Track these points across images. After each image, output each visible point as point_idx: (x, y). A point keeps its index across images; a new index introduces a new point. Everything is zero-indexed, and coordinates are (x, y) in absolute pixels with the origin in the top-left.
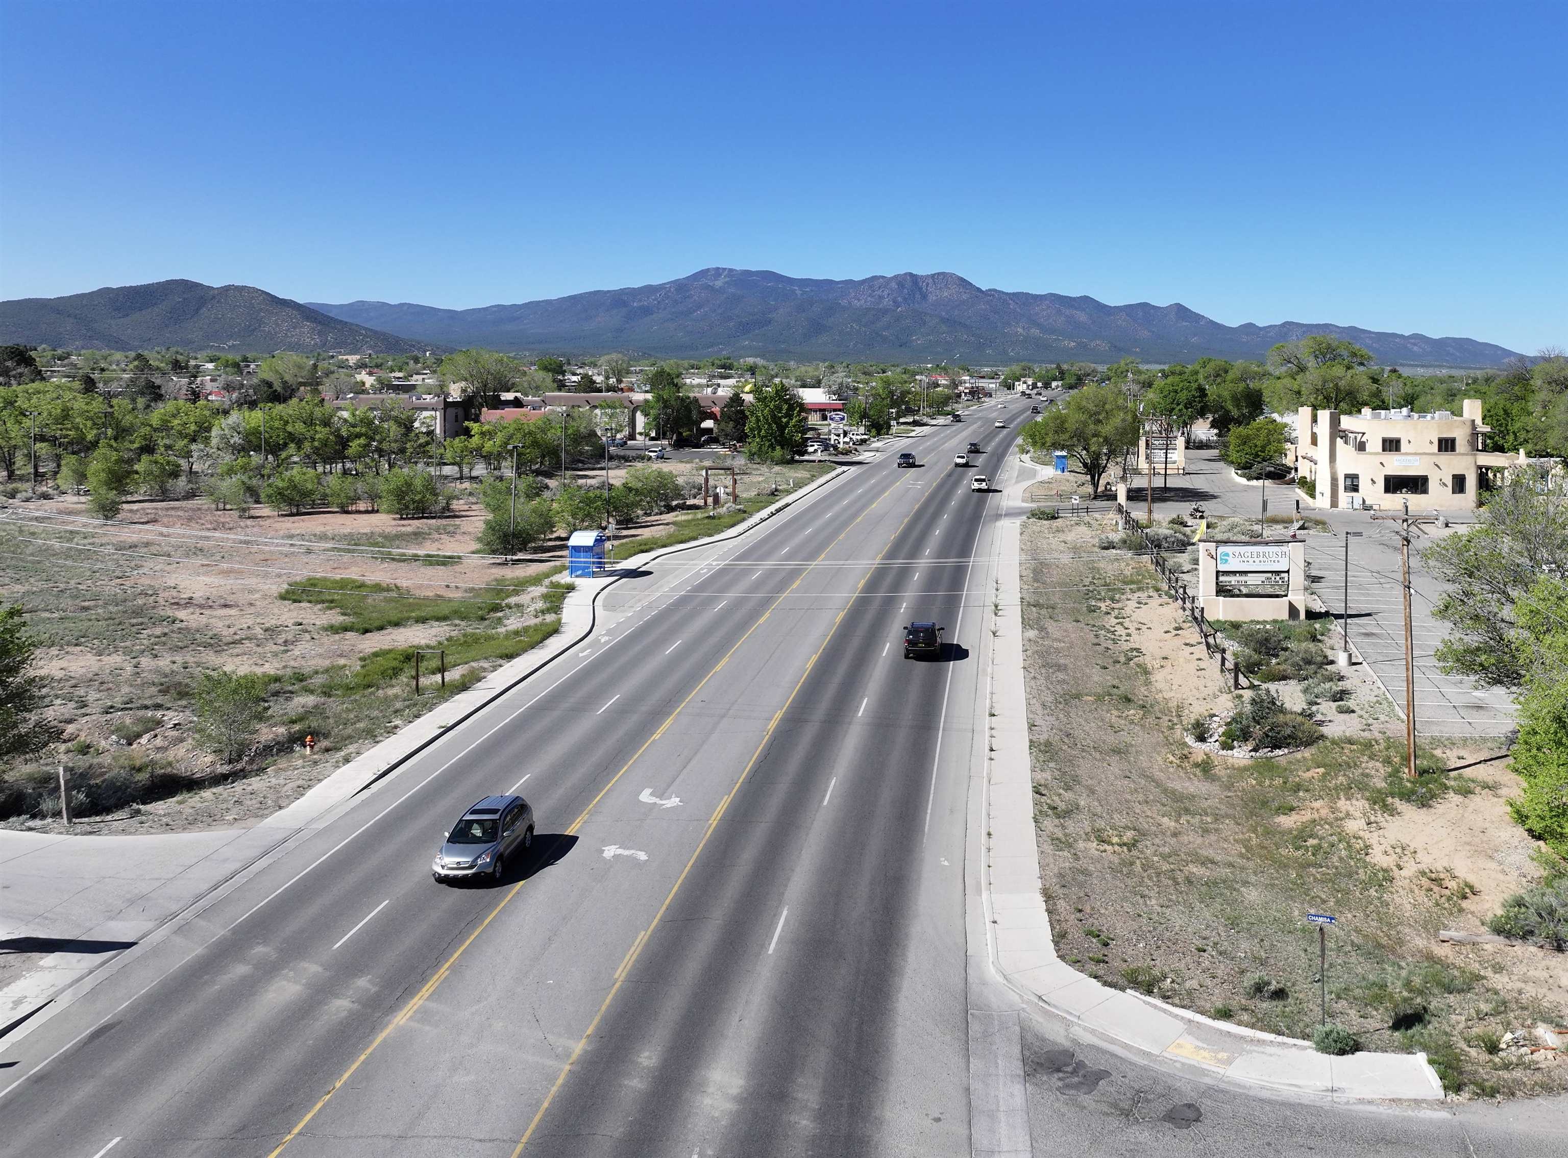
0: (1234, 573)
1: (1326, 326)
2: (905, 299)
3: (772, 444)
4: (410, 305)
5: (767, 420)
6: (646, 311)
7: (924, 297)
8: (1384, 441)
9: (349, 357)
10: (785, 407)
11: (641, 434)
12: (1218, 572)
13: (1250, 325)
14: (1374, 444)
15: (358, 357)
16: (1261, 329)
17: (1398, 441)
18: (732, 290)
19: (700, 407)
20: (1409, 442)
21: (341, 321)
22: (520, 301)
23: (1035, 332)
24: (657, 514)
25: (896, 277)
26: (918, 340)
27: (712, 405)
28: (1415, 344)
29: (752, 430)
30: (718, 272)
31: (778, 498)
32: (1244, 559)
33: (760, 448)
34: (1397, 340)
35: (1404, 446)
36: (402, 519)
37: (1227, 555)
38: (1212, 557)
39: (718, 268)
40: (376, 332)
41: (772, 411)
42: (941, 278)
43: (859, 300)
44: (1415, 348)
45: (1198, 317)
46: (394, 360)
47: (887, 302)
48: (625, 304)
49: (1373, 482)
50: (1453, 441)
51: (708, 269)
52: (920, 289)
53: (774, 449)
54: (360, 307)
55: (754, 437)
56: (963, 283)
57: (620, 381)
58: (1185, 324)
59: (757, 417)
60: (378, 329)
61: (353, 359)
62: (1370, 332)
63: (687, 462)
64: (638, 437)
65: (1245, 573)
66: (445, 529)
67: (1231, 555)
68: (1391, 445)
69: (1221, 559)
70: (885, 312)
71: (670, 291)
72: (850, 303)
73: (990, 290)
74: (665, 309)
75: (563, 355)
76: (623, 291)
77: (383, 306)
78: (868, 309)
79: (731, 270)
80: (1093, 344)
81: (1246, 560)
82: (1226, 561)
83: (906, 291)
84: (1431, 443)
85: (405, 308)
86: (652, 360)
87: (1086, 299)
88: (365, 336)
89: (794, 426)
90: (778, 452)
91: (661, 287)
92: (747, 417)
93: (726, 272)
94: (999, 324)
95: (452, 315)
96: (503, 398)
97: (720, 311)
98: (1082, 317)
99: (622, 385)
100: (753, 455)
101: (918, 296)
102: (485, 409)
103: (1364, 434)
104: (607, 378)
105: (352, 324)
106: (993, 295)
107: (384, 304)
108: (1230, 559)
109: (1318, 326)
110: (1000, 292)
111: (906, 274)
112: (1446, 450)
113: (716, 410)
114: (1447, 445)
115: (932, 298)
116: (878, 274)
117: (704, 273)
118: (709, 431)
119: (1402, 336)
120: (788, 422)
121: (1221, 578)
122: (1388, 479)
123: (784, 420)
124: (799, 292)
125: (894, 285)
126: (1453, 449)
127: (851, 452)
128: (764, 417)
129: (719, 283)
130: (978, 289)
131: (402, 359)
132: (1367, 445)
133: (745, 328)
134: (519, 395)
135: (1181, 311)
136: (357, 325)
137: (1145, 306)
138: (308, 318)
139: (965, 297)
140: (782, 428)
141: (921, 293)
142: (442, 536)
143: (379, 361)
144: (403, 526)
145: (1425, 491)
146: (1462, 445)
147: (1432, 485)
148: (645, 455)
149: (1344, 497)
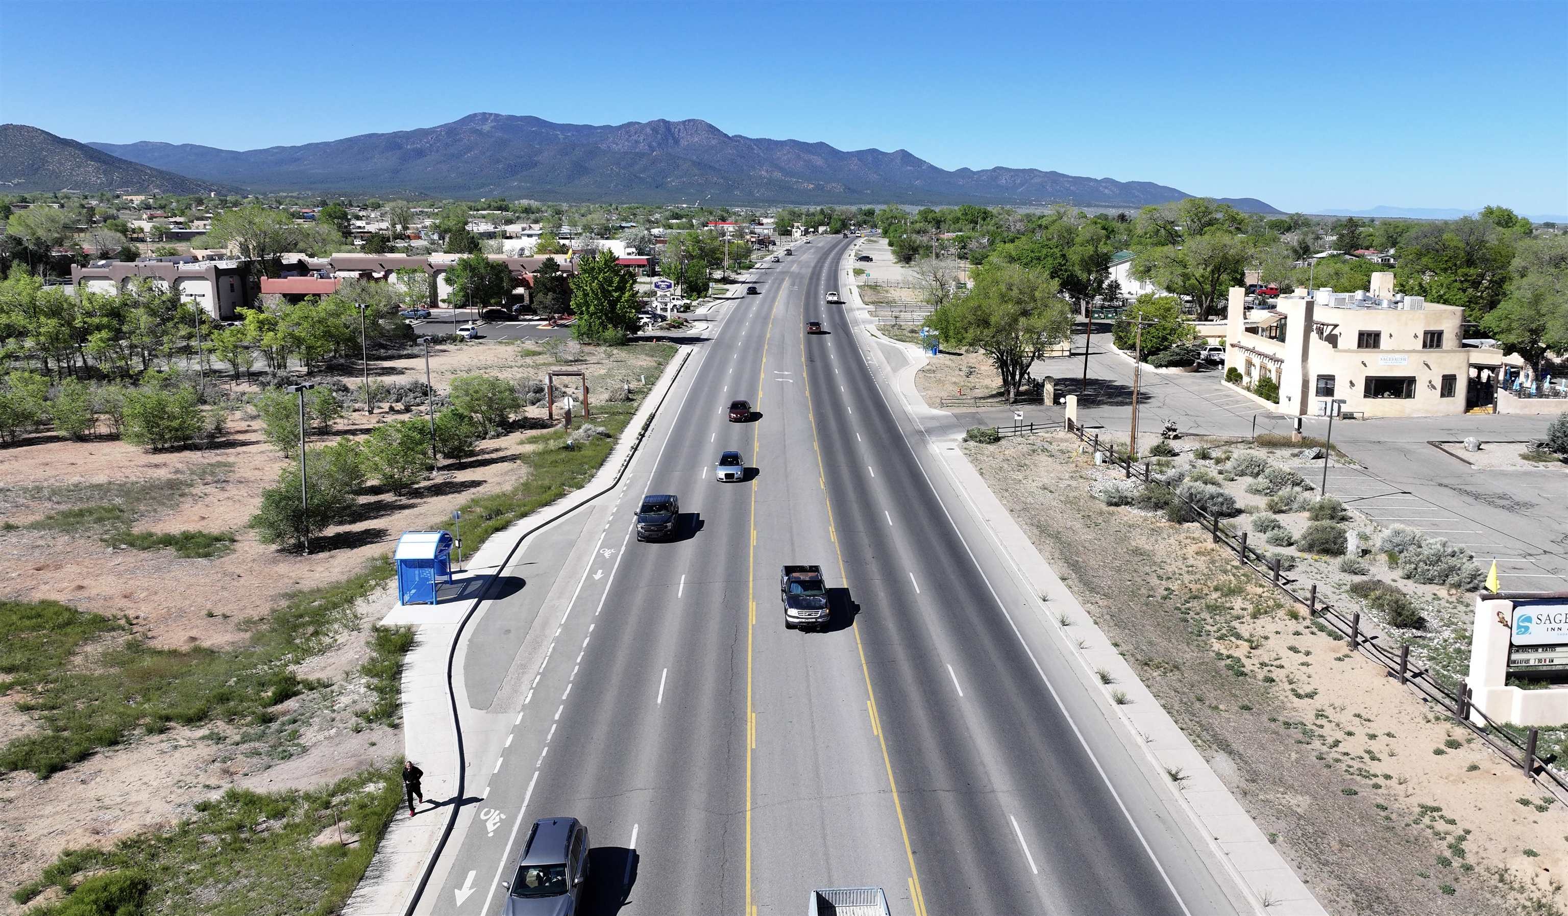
0: (1535, 647)
1: (1032, 171)
2: (660, 144)
3: (603, 321)
4: (193, 146)
5: (597, 295)
6: (420, 153)
7: (677, 142)
8: (1361, 335)
9: (134, 198)
10: (617, 279)
11: (444, 301)
12: (1511, 645)
13: (966, 170)
14: (1348, 340)
15: (143, 198)
16: (974, 173)
17: (1377, 335)
18: (499, 134)
19: (510, 272)
20: (1391, 336)
21: (126, 161)
22: (299, 143)
23: (777, 175)
24: (493, 437)
25: (650, 123)
26: (673, 182)
27: (522, 269)
28: (1106, 188)
29: (579, 306)
30: (485, 117)
31: (635, 404)
32: (1554, 625)
33: (590, 326)
34: (1091, 184)
35: (1384, 341)
36: (156, 451)
37: (1529, 619)
38: (1507, 625)
39: (484, 114)
40: (161, 172)
41: (601, 286)
42: (691, 125)
43: (617, 144)
44: (1106, 191)
45: (919, 162)
46: (178, 201)
47: (642, 147)
48: (399, 147)
49: (1352, 384)
50: (1440, 334)
51: (475, 115)
52: (673, 135)
53: (605, 328)
54: (143, 147)
55: (582, 313)
56: (712, 129)
57: (405, 228)
58: (909, 168)
59: (584, 290)
60: (164, 169)
61: (137, 199)
62: (1068, 176)
63: (507, 344)
64: (440, 304)
65: (1553, 646)
66: (213, 474)
67: (1535, 620)
68: (1369, 340)
69: (1519, 627)
70: (641, 155)
71: (440, 135)
72: (609, 147)
73: (736, 136)
74: (438, 151)
75: (344, 195)
76: (396, 135)
77: (166, 147)
78: (626, 153)
79: (497, 115)
80: (829, 187)
81: (1556, 626)
82: (1527, 628)
83: (659, 136)
84: (1416, 336)
85: (188, 149)
86: (430, 202)
87: (822, 144)
88: (150, 176)
89: (627, 301)
90: (610, 333)
91: (432, 131)
92: (571, 291)
93: (492, 117)
94: (745, 168)
95: (235, 155)
96: (284, 262)
97: (488, 154)
98: (818, 161)
99: (409, 232)
100: (582, 335)
101: (671, 141)
102: (264, 278)
103: (1336, 326)
104: (394, 225)
105: (136, 164)
106: (739, 141)
107: (168, 145)
108: (1532, 626)
109: (1024, 171)
110: (745, 138)
111: (659, 121)
112: (1431, 346)
113: (529, 276)
114: (1433, 340)
115: (683, 143)
116: (634, 121)
117: (471, 118)
118: (520, 297)
119: (1096, 180)
120: (620, 297)
121: (1514, 657)
122: (1369, 380)
123: (616, 294)
124: (561, 136)
125: (649, 130)
126: (1439, 345)
127: (682, 324)
128: (593, 292)
129: (486, 128)
130: (726, 135)
131: (185, 199)
132: (1340, 340)
133: (513, 170)
134: (303, 257)
135: (905, 156)
136: (142, 165)
137: (873, 151)
138: (92, 158)
139: (714, 142)
140: (613, 304)
141: (674, 138)
142: (209, 489)
143: (163, 202)
144: (156, 466)
145: (1409, 395)
146: (1449, 340)
147: (1420, 388)
148: (457, 336)
149: (1316, 403)
